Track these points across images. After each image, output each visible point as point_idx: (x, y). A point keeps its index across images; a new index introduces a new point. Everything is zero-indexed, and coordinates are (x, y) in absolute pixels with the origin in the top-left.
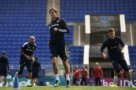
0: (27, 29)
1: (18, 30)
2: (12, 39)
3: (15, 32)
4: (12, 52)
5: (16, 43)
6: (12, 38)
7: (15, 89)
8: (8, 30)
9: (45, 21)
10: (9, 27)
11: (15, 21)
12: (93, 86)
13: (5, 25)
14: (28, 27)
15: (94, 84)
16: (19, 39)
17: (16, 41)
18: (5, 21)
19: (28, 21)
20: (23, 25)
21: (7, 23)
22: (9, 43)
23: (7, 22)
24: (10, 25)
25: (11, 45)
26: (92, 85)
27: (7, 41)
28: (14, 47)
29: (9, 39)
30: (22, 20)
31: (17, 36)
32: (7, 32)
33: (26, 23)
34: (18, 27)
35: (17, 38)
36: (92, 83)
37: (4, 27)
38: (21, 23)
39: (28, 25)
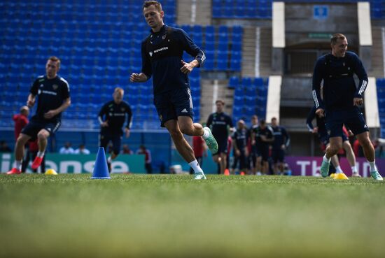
0: (128, 33)
1: (106, 36)
2: (90, 58)
3: (99, 40)
4: (92, 90)
5: (100, 68)
6: (92, 54)
7: (98, 180)
8: (81, 36)
9: (174, 16)
10: (84, 27)
11: (99, 14)
12: (288, 177)
13: (74, 22)
14: (130, 29)
15: (290, 172)
16: (109, 58)
17: (103, 63)
18: (75, 13)
19: (132, 13)
20: (119, 24)
21: (80, 19)
22: (84, 67)
23: (80, 14)
24: (86, 22)
25: (89, 72)
27: (78, 62)
28: (95, 76)
29: (85, 57)
30: (115, 11)
31: (103, 50)
32: (81, 40)
33: (125, 20)
34: (107, 28)
35: (104, 55)
37: (73, 27)
38: (114, 19)
39: (131, 24)
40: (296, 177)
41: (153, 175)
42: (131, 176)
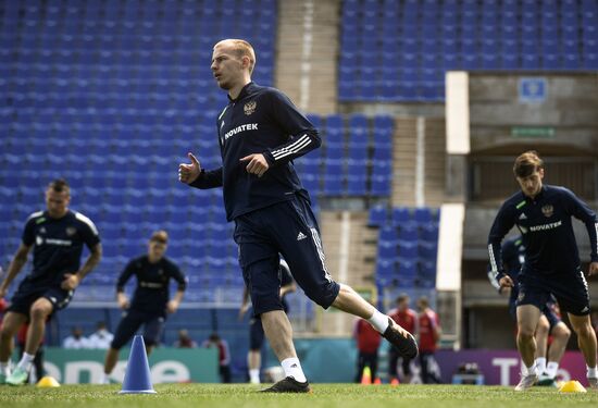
0: (188, 129)
1: (148, 136)
2: (120, 175)
3: (136, 142)
4: (123, 233)
5: (137, 193)
6: (123, 168)
7: (132, 396)
8: (105, 136)
10: (109, 120)
11: (136, 96)
12: (476, 388)
13: (92, 111)
14: (191, 121)
15: (480, 378)
16: (153, 175)
17: (142, 184)
18: (93, 95)
19: (194, 95)
20: (171, 113)
21: (101, 105)
22: (110, 190)
23: (102, 97)
24: (112, 111)
25: (118, 201)
26: (474, 383)
27: (99, 183)
28: (129, 208)
29: (111, 174)
30: (165, 90)
31: (142, 160)
32: (102, 143)
33: (184, 106)
34: (150, 120)
35: (144, 169)
36: (472, 372)
37: (88, 120)
38: (164, 105)
39: (192, 113)
40: (492, 388)
41: (233, 386)
42: (193, 387)
